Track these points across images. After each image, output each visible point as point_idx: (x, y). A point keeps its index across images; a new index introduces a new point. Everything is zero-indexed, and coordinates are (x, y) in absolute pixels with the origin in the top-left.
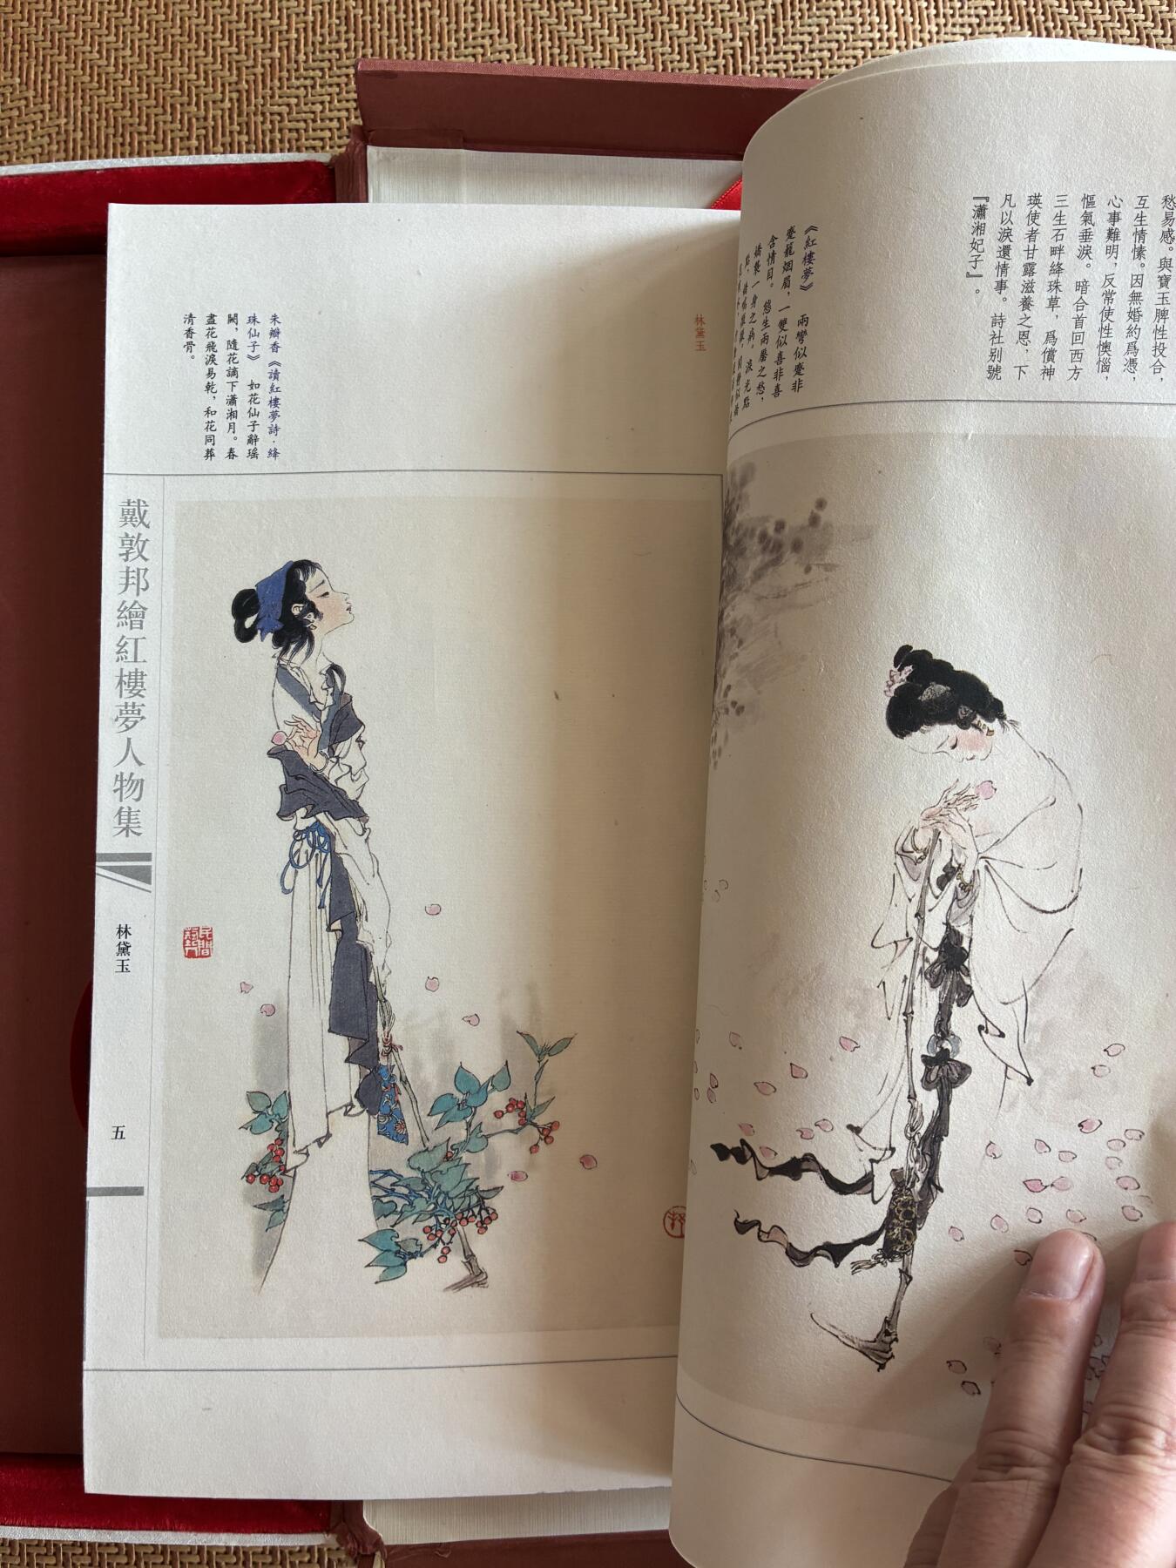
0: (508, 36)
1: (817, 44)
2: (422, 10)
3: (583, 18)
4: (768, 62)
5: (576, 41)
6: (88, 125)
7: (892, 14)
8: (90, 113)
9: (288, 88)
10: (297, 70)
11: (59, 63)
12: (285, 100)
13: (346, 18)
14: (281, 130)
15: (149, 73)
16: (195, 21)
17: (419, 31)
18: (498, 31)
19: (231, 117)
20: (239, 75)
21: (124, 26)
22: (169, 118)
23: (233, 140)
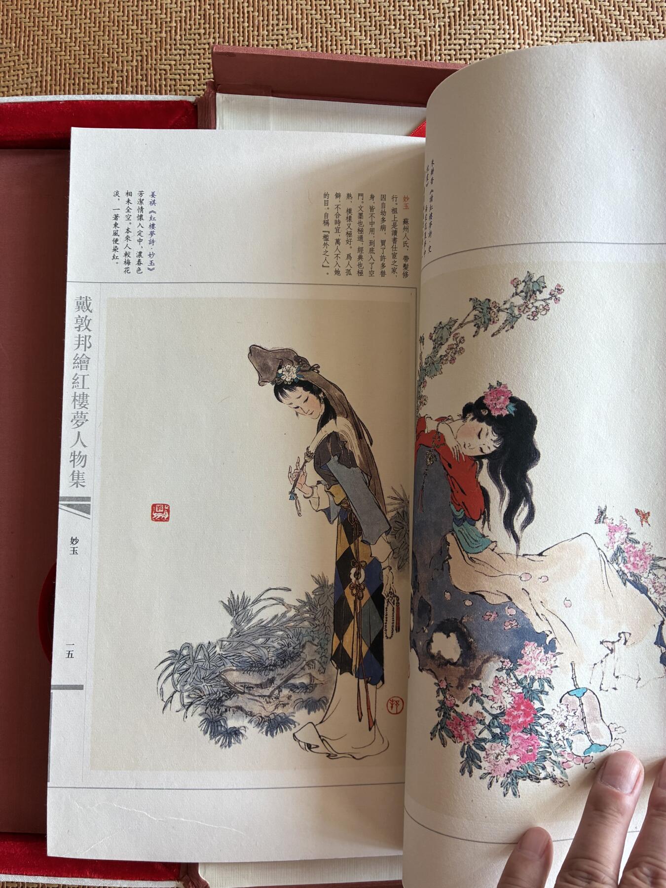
0: (297, 29)
1: (473, 41)
2: (248, 12)
3: (340, 20)
4: (445, 50)
5: (336, 34)
6: (54, 73)
7: (516, 24)
8: (55, 65)
9: (170, 55)
10: (175, 45)
11: (38, 36)
12: (168, 62)
13: (204, 15)
14: (165, 79)
15: (90, 43)
16: (117, 14)
17: (246, 24)
18: (291, 26)
19: (137, 71)
20: (142, 47)
21: (76, 15)
22: (101, 70)
23: (137, 84)
